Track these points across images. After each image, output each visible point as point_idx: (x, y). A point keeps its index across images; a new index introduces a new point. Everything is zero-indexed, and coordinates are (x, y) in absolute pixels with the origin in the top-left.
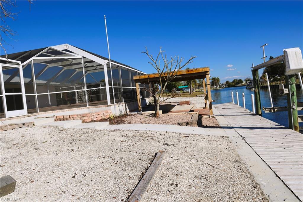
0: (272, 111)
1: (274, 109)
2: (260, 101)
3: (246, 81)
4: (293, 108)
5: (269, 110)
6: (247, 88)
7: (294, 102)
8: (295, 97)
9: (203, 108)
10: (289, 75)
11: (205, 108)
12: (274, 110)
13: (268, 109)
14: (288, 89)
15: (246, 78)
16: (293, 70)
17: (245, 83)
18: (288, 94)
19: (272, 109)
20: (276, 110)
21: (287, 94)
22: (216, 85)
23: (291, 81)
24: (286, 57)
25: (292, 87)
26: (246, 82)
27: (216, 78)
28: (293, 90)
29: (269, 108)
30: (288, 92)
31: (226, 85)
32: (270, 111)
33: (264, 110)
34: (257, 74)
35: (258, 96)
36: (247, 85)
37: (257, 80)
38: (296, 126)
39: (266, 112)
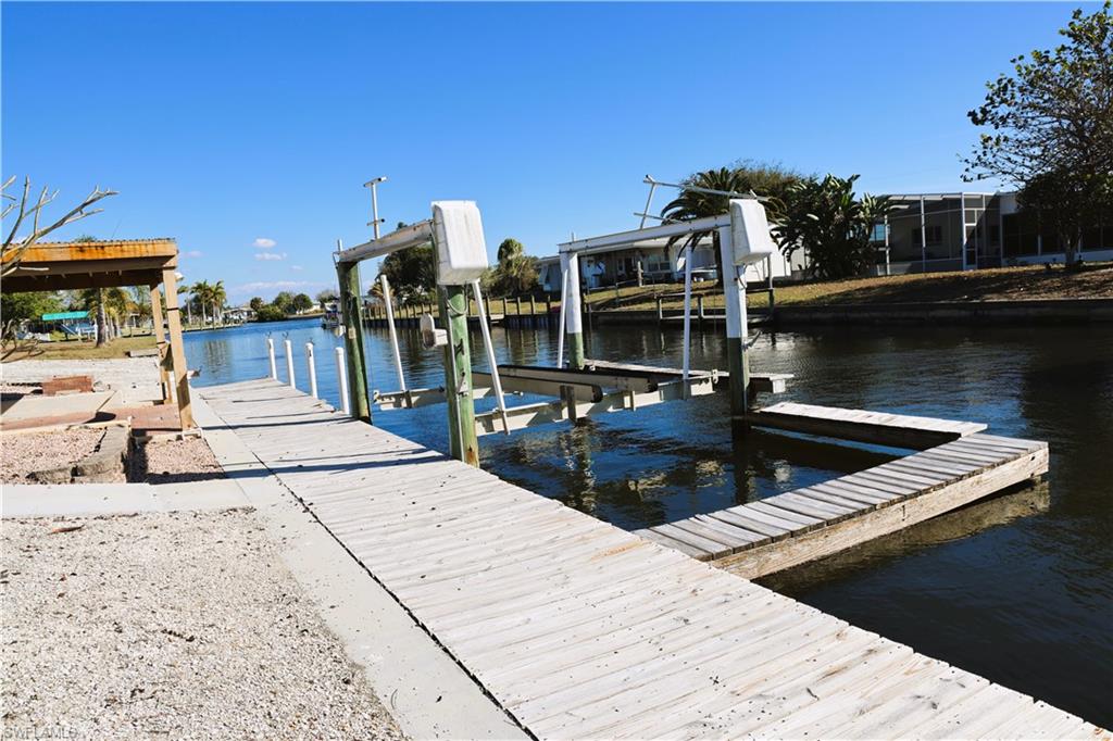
0: (404, 404)
1: (407, 396)
2: (364, 370)
3: (323, 301)
4: (462, 393)
5: (393, 400)
6: (324, 326)
7: (464, 374)
8: (466, 358)
9: (152, 404)
10: (449, 287)
11: (161, 403)
12: (409, 402)
13: (389, 397)
14: (445, 332)
15: (323, 289)
16: (459, 270)
17: (318, 308)
18: (447, 348)
19: (402, 395)
20: (414, 399)
21: (445, 346)
22: (210, 313)
23: (455, 304)
24: (440, 227)
25: (456, 324)
26: (322, 306)
27: (211, 284)
28: (460, 334)
29: (395, 396)
30: (446, 342)
31: (249, 313)
32: (398, 404)
33: (379, 401)
34: (353, 279)
35: (357, 352)
36: (326, 317)
37: (355, 299)
38: (471, 449)
39: (383, 408)
